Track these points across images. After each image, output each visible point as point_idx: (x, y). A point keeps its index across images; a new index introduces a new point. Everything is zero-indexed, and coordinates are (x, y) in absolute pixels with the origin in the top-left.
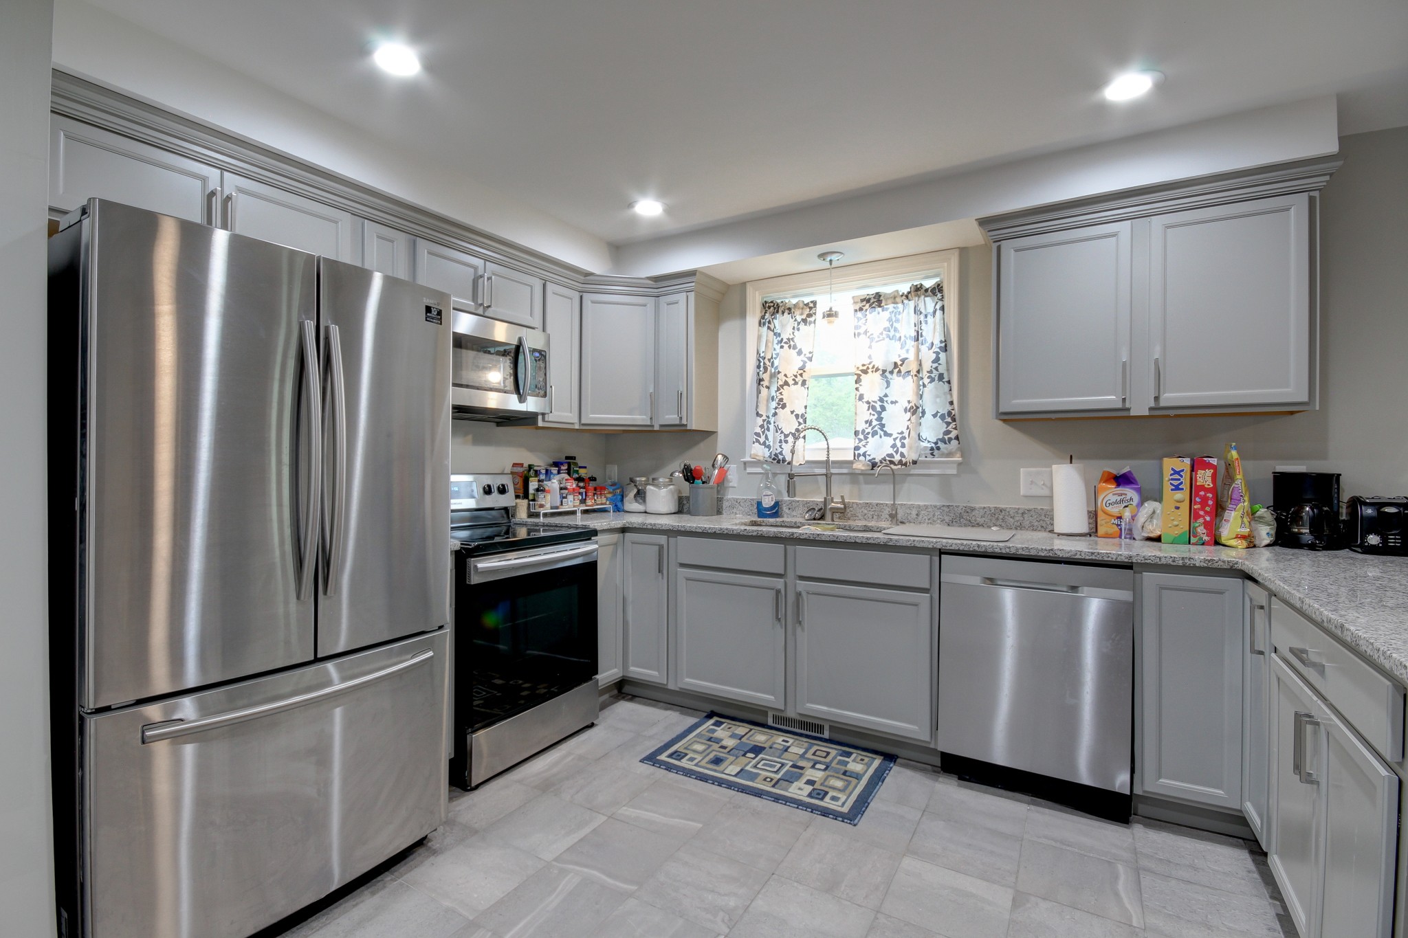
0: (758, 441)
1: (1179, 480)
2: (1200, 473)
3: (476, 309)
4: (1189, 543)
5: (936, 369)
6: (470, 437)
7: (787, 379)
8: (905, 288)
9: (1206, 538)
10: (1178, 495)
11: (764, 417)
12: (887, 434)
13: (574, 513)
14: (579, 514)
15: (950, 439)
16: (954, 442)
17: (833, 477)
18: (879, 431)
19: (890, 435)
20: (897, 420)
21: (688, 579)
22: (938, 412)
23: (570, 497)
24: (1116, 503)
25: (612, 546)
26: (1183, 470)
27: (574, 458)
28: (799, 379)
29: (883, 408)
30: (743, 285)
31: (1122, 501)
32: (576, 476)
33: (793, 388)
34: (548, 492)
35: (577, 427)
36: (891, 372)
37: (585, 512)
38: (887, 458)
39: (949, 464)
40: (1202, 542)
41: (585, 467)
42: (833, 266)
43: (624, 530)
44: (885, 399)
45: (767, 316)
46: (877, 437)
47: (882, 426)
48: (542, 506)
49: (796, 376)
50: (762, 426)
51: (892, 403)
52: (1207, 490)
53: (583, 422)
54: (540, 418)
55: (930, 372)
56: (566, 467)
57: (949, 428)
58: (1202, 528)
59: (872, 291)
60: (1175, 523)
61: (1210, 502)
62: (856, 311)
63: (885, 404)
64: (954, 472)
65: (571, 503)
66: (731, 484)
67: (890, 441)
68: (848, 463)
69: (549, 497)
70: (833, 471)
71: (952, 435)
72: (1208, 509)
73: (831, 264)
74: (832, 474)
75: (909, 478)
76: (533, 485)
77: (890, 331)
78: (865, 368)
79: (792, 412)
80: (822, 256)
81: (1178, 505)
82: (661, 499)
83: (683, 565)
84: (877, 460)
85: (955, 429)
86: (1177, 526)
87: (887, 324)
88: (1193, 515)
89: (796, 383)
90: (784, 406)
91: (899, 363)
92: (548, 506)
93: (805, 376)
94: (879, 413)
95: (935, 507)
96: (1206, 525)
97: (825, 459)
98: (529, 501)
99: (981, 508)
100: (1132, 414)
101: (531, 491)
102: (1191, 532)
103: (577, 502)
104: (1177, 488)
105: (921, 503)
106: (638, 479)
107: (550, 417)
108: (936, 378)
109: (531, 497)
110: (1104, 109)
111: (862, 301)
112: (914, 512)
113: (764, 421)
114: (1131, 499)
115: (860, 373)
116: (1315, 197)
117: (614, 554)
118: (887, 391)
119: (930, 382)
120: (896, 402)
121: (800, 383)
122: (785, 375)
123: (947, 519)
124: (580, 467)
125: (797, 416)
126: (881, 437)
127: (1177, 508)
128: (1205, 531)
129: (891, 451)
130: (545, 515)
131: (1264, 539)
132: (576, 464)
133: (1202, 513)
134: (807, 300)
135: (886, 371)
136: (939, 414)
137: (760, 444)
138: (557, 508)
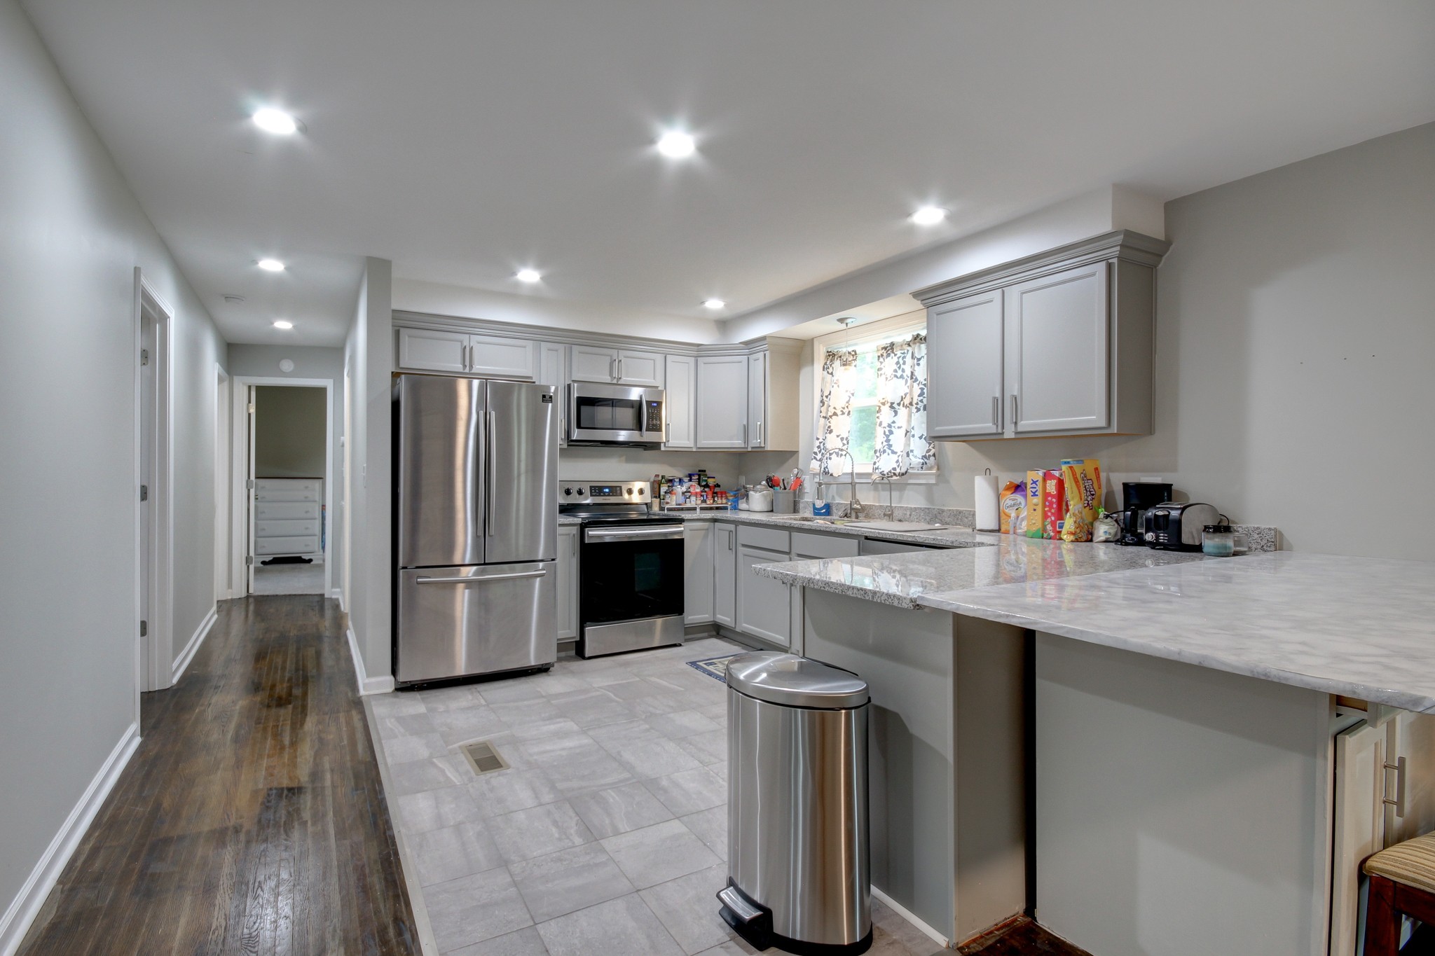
0: (815, 458)
1: (1035, 488)
2: (1049, 482)
3: (612, 381)
4: (1042, 537)
5: (921, 401)
6: (624, 458)
7: (836, 411)
8: (909, 338)
9: (1052, 534)
10: (1035, 500)
11: (821, 440)
12: (894, 452)
13: (695, 509)
14: (698, 510)
15: (929, 456)
16: (932, 458)
17: (857, 486)
18: (887, 450)
19: (896, 453)
20: (898, 441)
21: (745, 555)
22: (923, 435)
23: (693, 498)
24: (1011, 506)
25: (704, 531)
26: (1037, 481)
27: (705, 471)
28: (846, 411)
29: (891, 432)
30: (813, 339)
31: (1014, 505)
32: (704, 483)
33: (841, 417)
34: (675, 494)
35: (694, 450)
36: (899, 404)
37: (702, 509)
38: (892, 471)
39: (930, 477)
40: (1049, 537)
41: (714, 478)
42: (848, 327)
43: (715, 520)
44: (893, 425)
45: (828, 362)
46: (886, 454)
47: (890, 446)
48: (667, 503)
49: (844, 408)
50: (819, 447)
51: (899, 428)
52: (1053, 496)
53: (698, 446)
54: (662, 445)
55: (917, 404)
56: (697, 477)
57: (930, 447)
58: (1050, 525)
59: (889, 341)
60: (1034, 521)
61: (1055, 506)
62: (879, 357)
63: (893, 429)
64: (933, 481)
65: (693, 502)
66: (806, 491)
67: (895, 457)
68: (868, 475)
69: (674, 497)
70: (857, 481)
71: (931, 453)
72: (1053, 511)
73: (847, 326)
74: (856, 483)
75: (908, 486)
76: (664, 489)
77: (897, 372)
78: (884, 401)
79: (838, 436)
80: (841, 320)
81: (1035, 507)
82: (757, 500)
83: (744, 546)
84: (885, 473)
85: (933, 448)
86: (1034, 524)
87: (896, 367)
88: (1045, 516)
89: (843, 413)
90: (831, 432)
91: (904, 396)
92: (674, 503)
93: (850, 409)
94: (888, 436)
95: (921, 508)
96: (1053, 524)
97: (850, 471)
98: (660, 499)
99: (947, 510)
100: (1005, 437)
101: (662, 493)
102: (1044, 530)
103: (699, 502)
104: (1034, 495)
105: (913, 506)
106: (748, 486)
107: (670, 444)
108: (922, 408)
109: (662, 497)
110: (912, 229)
111: (882, 348)
112: (908, 513)
113: (820, 443)
114: (1020, 503)
115: (880, 405)
116: (1114, 263)
117: (706, 537)
118: (895, 419)
119: (917, 412)
120: (901, 427)
121: (846, 413)
122: (835, 408)
123: (928, 518)
124: (708, 478)
125: (842, 439)
126: (889, 454)
127: (1035, 510)
128: (1051, 528)
129: (895, 465)
130: (669, 510)
131: (1101, 537)
132: (706, 475)
133: (1049, 514)
134: (850, 349)
135: (894, 403)
136: (924, 437)
137: (817, 460)
138: (680, 505)
